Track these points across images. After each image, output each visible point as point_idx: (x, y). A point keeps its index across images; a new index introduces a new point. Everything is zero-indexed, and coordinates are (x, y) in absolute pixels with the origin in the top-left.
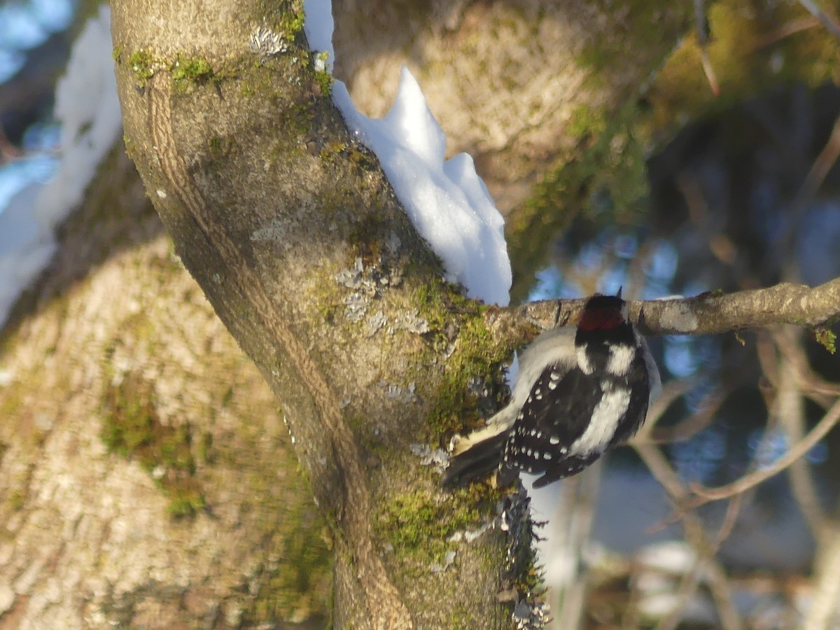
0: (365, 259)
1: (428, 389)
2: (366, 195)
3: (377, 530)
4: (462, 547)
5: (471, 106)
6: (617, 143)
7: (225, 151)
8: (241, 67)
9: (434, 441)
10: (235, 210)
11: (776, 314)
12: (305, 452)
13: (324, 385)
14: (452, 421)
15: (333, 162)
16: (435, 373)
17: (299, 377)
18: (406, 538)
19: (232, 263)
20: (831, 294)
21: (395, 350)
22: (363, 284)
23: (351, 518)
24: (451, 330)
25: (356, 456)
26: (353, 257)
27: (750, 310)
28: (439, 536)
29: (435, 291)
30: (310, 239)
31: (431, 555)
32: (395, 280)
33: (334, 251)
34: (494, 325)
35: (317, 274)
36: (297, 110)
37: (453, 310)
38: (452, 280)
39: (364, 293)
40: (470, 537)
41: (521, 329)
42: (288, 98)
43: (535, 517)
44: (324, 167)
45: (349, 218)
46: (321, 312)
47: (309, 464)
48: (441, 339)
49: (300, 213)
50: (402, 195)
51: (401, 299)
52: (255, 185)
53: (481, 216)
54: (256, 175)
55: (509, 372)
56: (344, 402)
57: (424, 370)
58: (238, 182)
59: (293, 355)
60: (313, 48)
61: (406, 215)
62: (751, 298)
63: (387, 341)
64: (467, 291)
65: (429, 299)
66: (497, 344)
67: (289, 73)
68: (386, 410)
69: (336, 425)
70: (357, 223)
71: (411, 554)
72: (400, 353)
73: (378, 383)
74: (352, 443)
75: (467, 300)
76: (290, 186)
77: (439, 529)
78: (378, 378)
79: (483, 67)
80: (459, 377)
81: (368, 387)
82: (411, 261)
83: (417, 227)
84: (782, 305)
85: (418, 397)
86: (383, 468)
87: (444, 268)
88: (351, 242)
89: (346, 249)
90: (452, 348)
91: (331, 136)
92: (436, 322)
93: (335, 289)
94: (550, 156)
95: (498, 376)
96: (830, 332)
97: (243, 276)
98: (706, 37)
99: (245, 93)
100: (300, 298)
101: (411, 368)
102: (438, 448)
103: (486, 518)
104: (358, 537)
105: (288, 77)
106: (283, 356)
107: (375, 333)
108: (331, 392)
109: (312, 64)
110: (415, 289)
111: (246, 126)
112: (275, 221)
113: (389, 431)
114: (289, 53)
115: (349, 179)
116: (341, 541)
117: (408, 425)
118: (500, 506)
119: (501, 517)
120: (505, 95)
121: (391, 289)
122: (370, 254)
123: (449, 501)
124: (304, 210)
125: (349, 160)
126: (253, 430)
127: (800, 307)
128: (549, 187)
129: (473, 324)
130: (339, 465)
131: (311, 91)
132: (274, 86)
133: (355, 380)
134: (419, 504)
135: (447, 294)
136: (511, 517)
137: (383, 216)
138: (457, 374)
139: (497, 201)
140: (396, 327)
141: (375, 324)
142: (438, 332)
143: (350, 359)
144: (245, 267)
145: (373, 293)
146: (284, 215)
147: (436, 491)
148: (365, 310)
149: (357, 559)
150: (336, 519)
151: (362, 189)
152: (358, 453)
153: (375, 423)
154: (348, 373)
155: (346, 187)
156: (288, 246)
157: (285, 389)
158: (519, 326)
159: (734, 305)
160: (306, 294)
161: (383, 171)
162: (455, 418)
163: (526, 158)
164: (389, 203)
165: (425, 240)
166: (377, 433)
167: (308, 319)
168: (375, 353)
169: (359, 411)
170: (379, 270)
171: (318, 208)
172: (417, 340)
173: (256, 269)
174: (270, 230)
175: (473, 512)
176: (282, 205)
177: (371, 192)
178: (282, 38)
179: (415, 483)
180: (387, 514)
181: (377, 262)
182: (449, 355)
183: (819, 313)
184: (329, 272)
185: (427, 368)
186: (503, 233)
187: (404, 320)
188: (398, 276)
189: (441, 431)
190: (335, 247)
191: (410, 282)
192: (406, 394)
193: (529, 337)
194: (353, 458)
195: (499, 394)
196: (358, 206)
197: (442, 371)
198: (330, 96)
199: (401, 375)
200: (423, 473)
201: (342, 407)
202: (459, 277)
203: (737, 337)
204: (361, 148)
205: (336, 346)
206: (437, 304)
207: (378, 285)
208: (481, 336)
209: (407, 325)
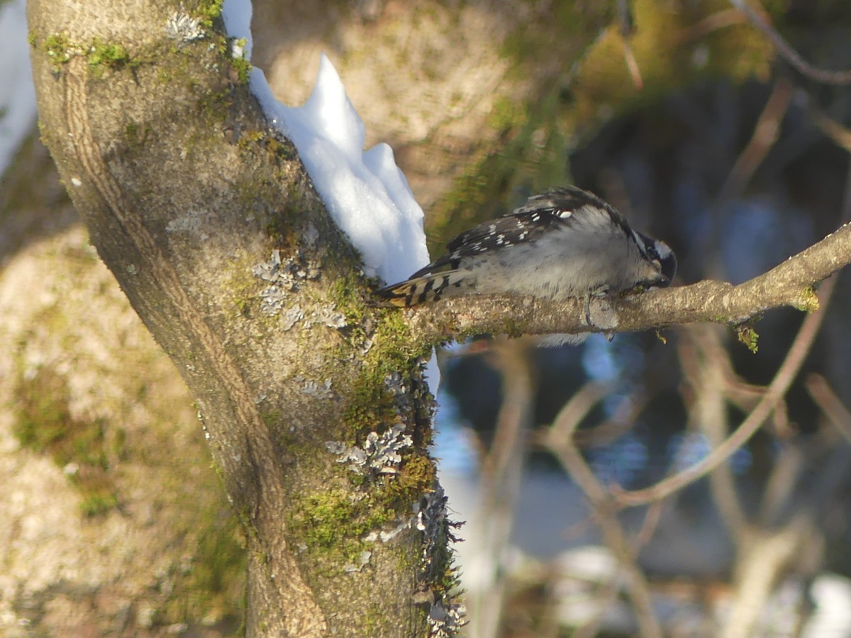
0: (282, 251)
1: (345, 385)
2: (284, 186)
3: (291, 529)
4: (377, 547)
5: (390, 96)
6: (539, 135)
7: (141, 138)
8: (158, 52)
9: (350, 438)
10: (150, 199)
11: (697, 311)
12: (220, 449)
13: (240, 380)
14: (369, 418)
15: (250, 150)
16: (352, 369)
17: (213, 370)
18: (321, 537)
19: (147, 253)
20: (753, 292)
21: (312, 344)
22: (280, 276)
23: (265, 517)
24: (368, 325)
25: (271, 453)
26: (270, 249)
27: (671, 307)
28: (354, 535)
29: (352, 284)
30: (226, 230)
31: (346, 555)
32: (313, 273)
33: (251, 242)
34: (412, 320)
35: (234, 266)
36: (214, 98)
37: (371, 304)
38: (370, 273)
39: (281, 286)
40: (386, 537)
41: (440, 325)
42: (205, 85)
43: (451, 518)
44: (242, 156)
45: (266, 208)
46: (237, 304)
47: (223, 461)
48: (359, 335)
49: (217, 203)
50: (321, 188)
51: (319, 292)
52: (172, 174)
53: (399, 208)
54: (172, 163)
55: (426, 369)
56: (259, 397)
57: (342, 366)
58: (154, 171)
59: (208, 349)
60: (230, 35)
61: (324, 206)
62: (673, 295)
63: (303, 336)
65: (347, 293)
66: (415, 339)
67: (207, 60)
68: (302, 406)
69: (250, 422)
70: (274, 214)
71: (326, 553)
72: (317, 347)
73: (295, 378)
74: (267, 439)
76: (206, 175)
77: (354, 528)
78: (294, 373)
79: (403, 58)
80: (376, 374)
81: (284, 382)
82: (329, 254)
83: (334, 219)
84: (704, 303)
85: (335, 393)
86: (298, 465)
87: (362, 261)
88: (268, 234)
89: (263, 241)
90: (370, 343)
91: (248, 124)
92: (353, 316)
93: (252, 281)
94: (471, 149)
95: (416, 372)
96: (752, 331)
97: (158, 266)
98: (629, 28)
99: (161, 79)
100: (216, 290)
101: (328, 363)
102: (354, 445)
103: (402, 518)
104: (272, 537)
105: (205, 63)
106: (198, 349)
107: (292, 327)
108: (246, 387)
109: (229, 51)
110: (333, 283)
111: (162, 113)
112: (191, 210)
113: (305, 428)
114: (206, 39)
115: (266, 169)
116: (255, 540)
117: (324, 422)
118: (417, 506)
119: (417, 517)
120: (426, 86)
121: (308, 282)
122: (288, 246)
123: (365, 500)
124: (220, 200)
125: (266, 149)
126: (166, 426)
127: (722, 305)
128: (470, 181)
129: (391, 319)
130: (253, 462)
131: (229, 78)
132: (191, 73)
133: (270, 375)
134: (335, 503)
135: (365, 288)
136: (427, 517)
137: (301, 207)
138: (374, 371)
139: (416, 194)
140: (313, 321)
141: (292, 317)
142: (355, 326)
143: (266, 353)
144: (160, 258)
145: (290, 286)
146: (201, 205)
147: (352, 490)
148: (282, 303)
149: (271, 558)
150: (250, 517)
151: (280, 179)
152: (274, 449)
153: (291, 419)
154: (264, 368)
155: (264, 177)
156: (204, 237)
157: (200, 383)
158: (438, 321)
159: (655, 302)
160: (222, 286)
161: (301, 161)
162: (371, 415)
163: (447, 151)
164: (307, 193)
165: (344, 233)
166: (292, 429)
167: (223, 312)
168: (291, 347)
169: (275, 407)
170: (296, 262)
171: (234, 199)
172: (335, 335)
173: (171, 260)
174: (186, 220)
175: (389, 511)
176: (198, 194)
177: (288, 183)
178: (200, 24)
179: (331, 481)
180: (302, 512)
181: (294, 254)
182: (366, 351)
183: (741, 311)
184: (245, 263)
185: (344, 363)
186: (422, 225)
187: (321, 314)
188: (315, 269)
189: (357, 428)
190: (252, 238)
191: (327, 275)
192: (322, 390)
193: (447, 332)
194: (267, 455)
195: (417, 390)
196: (275, 196)
197: (359, 366)
198: (248, 84)
199: (318, 370)
200: (338, 471)
201: (257, 403)
202: (377, 270)
203: (658, 335)
204: (279, 137)
205: (252, 339)
206: (355, 298)
207: (295, 277)
208: (399, 331)
209: (324, 319)
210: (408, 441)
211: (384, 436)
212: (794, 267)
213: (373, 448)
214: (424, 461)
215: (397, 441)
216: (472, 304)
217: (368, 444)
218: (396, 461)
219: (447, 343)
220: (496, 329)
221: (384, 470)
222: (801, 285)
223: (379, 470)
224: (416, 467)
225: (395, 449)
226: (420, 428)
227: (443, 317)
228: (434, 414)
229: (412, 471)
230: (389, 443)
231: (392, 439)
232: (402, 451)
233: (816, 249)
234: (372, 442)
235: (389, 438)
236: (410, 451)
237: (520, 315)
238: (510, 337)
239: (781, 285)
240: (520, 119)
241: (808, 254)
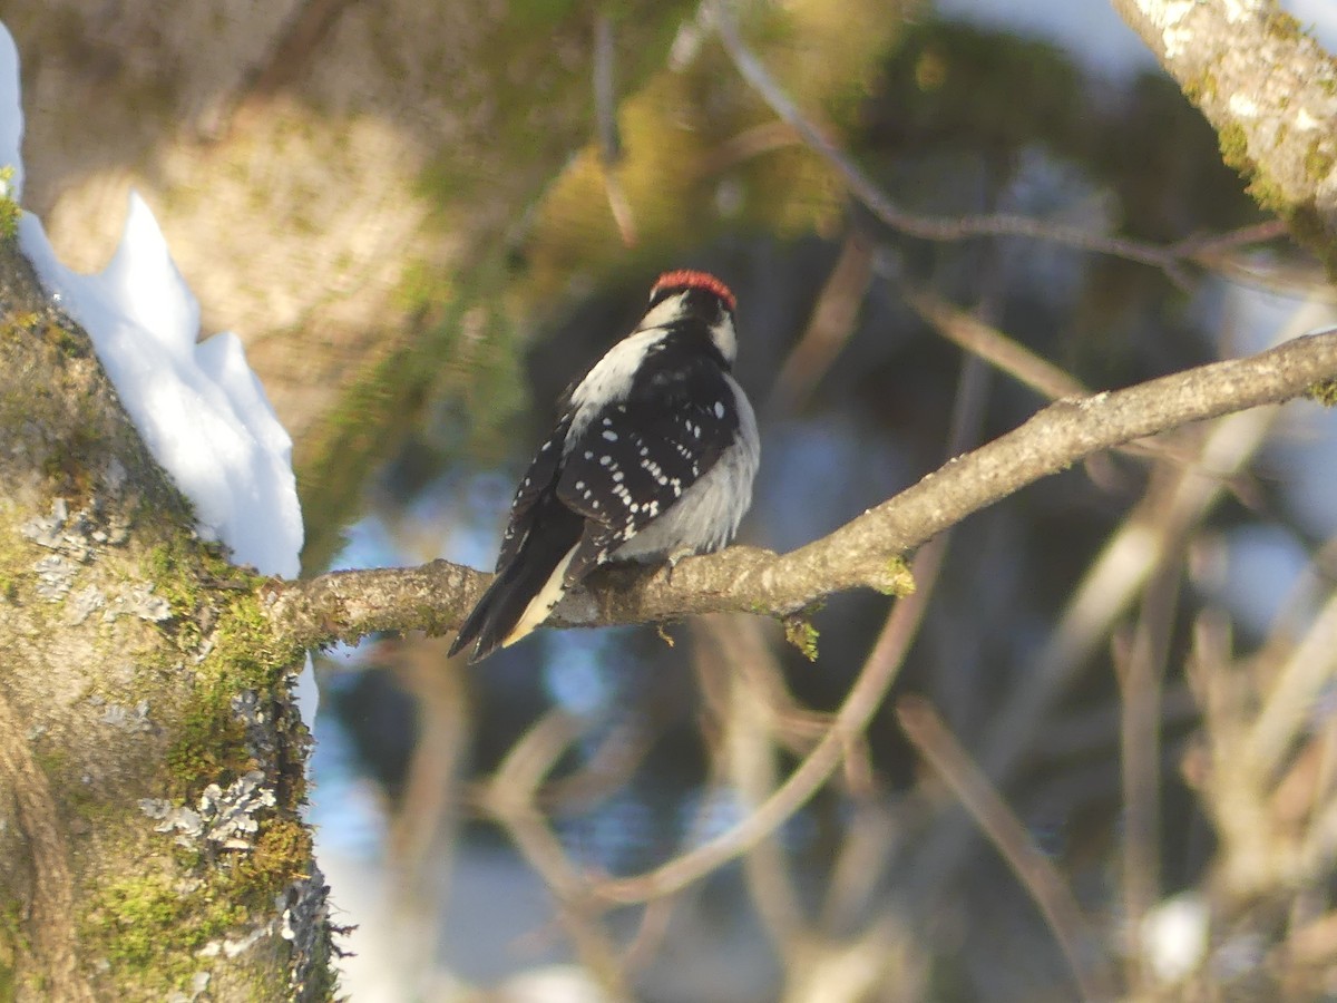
0: (70, 500)
1: (168, 710)
2: (71, 398)
3: (83, 937)
4: (219, 966)
5: (238, 260)
6: (472, 325)
9: (177, 794)
11: (722, 595)
14: (207, 762)
15: (18, 342)
16: (180, 685)
18: (131, 950)
20: (809, 565)
21: (117, 646)
22: (65, 540)
23: (43, 918)
24: (205, 616)
25: (52, 818)
27: (681, 589)
28: (182, 947)
29: (179, 553)
31: (170, 978)
32: (117, 535)
33: (19, 486)
34: (273, 609)
37: (210, 584)
38: (208, 535)
39: (67, 555)
40: (233, 949)
41: (319, 617)
43: (335, 920)
44: (5, 351)
45: (44, 432)
48: (190, 632)
50: (128, 400)
51: (126, 564)
53: (253, 432)
55: (297, 685)
56: (33, 729)
57: (163, 680)
61: (134, 430)
62: (683, 570)
63: (103, 633)
64: (232, 552)
65: (171, 566)
66: (279, 639)
69: (20, 767)
70: (55, 442)
71: (138, 975)
72: (124, 652)
73: (88, 701)
74: (46, 795)
75: (232, 569)
77: (183, 936)
78: (89, 692)
79: (261, 198)
80: (217, 692)
81: (73, 706)
82: (143, 505)
83: (151, 449)
84: (732, 582)
85: (153, 723)
86: (95, 836)
87: (194, 515)
88: (47, 473)
89: (38, 484)
90: (207, 644)
91: (16, 301)
92: (181, 603)
93: (22, 548)
94: (366, 341)
95: (281, 691)
96: (808, 626)
98: (616, 153)
101: (141, 676)
102: (184, 805)
103: (259, 919)
104: (53, 949)
107: (86, 619)
108: (13, 713)
110: (149, 550)
113: (105, 777)
115: (44, 372)
116: (26, 954)
117: (137, 769)
118: (281, 901)
119: (282, 919)
121: (110, 549)
123: (200, 891)
125: (43, 340)
127: (761, 585)
128: (363, 393)
129: (240, 607)
130: (24, 830)
133: (51, 695)
134: (153, 895)
135: (199, 557)
136: (298, 918)
137: (98, 431)
138: (215, 688)
139: (280, 412)
140: (118, 610)
141: (85, 604)
142: (184, 619)
143: (44, 660)
145: (81, 555)
147: (180, 875)
148: (68, 582)
149: (52, 982)
150: (18, 917)
151: (64, 386)
152: (57, 811)
153: (85, 763)
154: (41, 683)
155: (40, 383)
158: (314, 610)
161: (98, 359)
162: (210, 757)
163: (328, 345)
164: (107, 410)
165: (164, 471)
166: (86, 779)
168: (84, 651)
169: (58, 744)
170: (90, 518)
172: (152, 632)
175: (238, 908)
177: (78, 393)
179: (147, 861)
180: (100, 910)
181: (88, 505)
182: (202, 657)
183: (791, 595)
184: (11, 520)
185: (166, 676)
186: (289, 460)
187: (130, 599)
188: (120, 528)
189: (188, 778)
190: (20, 480)
191: (140, 538)
192: (133, 718)
193: (329, 629)
194: (46, 820)
195: (282, 719)
196: (57, 414)
197: (191, 681)
198: (15, 238)
199: (126, 687)
200: (158, 846)
201: (31, 738)
202: (218, 531)
203: (661, 633)
204: (62, 322)
205: (21, 639)
206: (183, 575)
207: (91, 541)
208: (254, 626)
209: (135, 607)
210: (269, 799)
211: (229, 790)
212: (874, 526)
213: (212, 810)
214: (293, 830)
215: (251, 799)
216: (368, 584)
217: (204, 803)
218: (249, 829)
219: (329, 644)
220: (406, 623)
221: (231, 844)
222: (886, 554)
223: (222, 843)
224: (280, 840)
225: (246, 810)
226: (286, 777)
227: (322, 604)
228: (308, 756)
229: (276, 845)
230: (239, 802)
231: (242, 795)
232: (259, 815)
233: (908, 497)
234: (211, 799)
235: (238, 793)
236: (271, 814)
237: (443, 602)
238: (428, 635)
239: (854, 553)
240: (444, 296)
241: (896, 505)
